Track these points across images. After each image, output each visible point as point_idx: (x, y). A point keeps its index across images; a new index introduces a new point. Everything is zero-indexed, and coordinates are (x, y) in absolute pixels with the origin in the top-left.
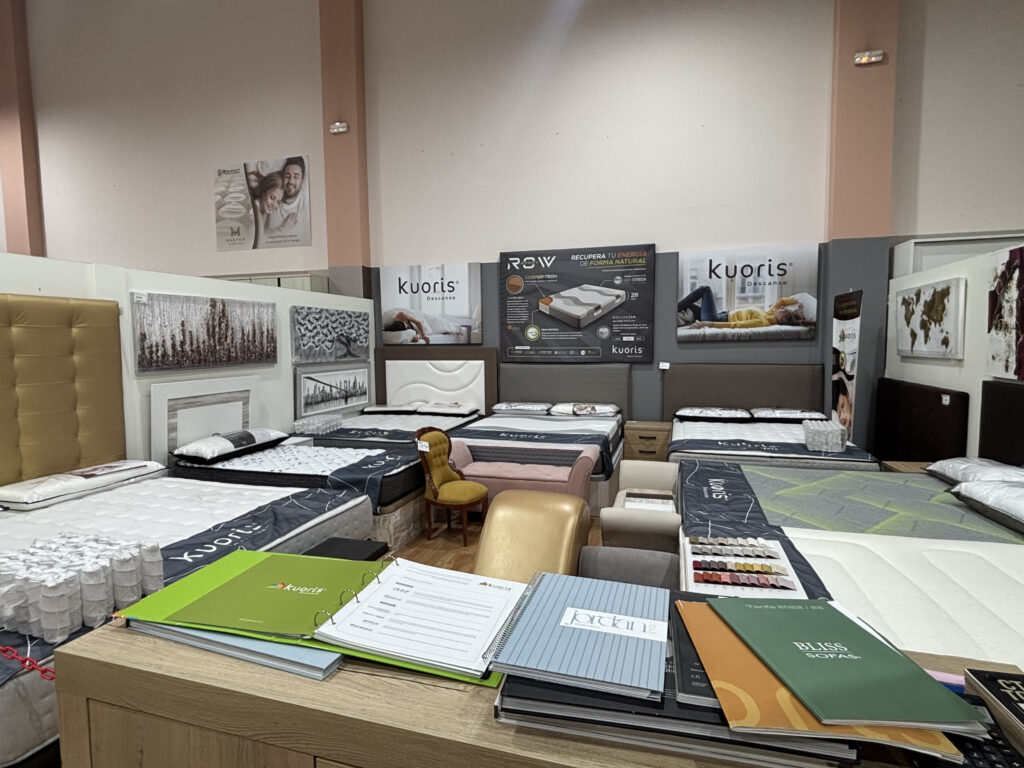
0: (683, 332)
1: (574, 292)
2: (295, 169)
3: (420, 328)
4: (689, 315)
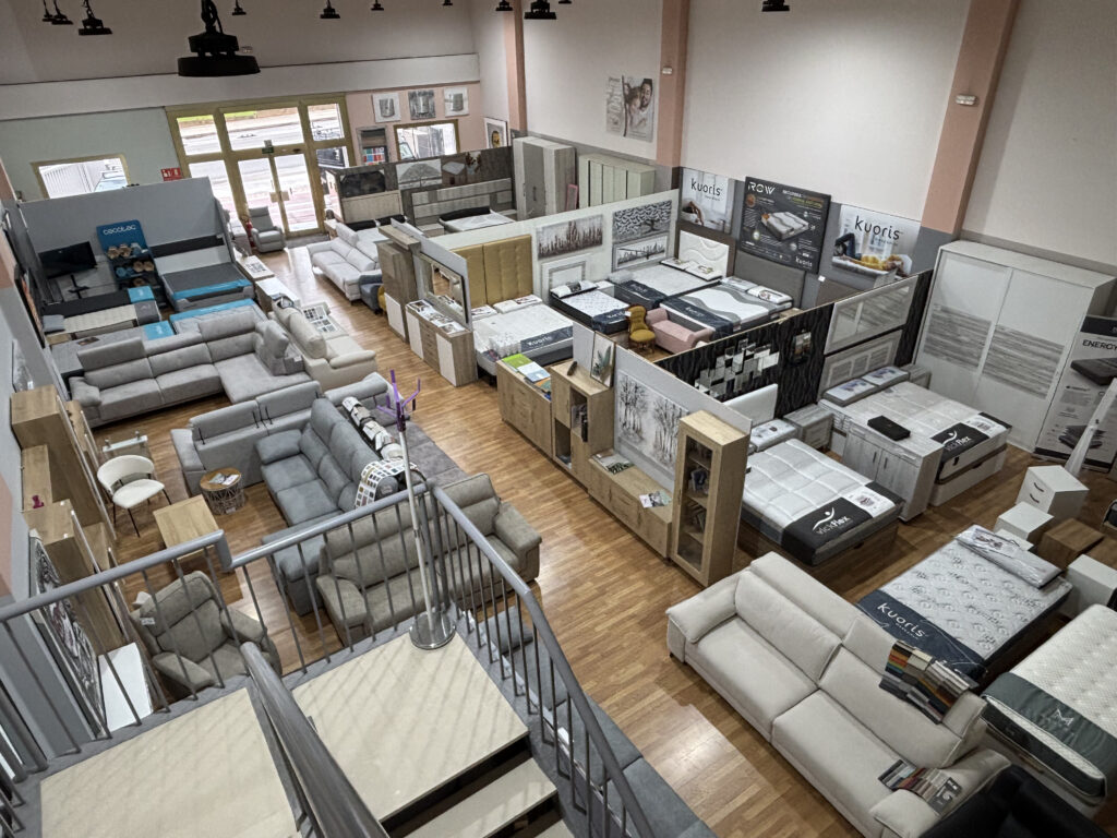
0: (836, 260)
1: (781, 215)
2: (648, 88)
3: (700, 215)
4: (841, 249)
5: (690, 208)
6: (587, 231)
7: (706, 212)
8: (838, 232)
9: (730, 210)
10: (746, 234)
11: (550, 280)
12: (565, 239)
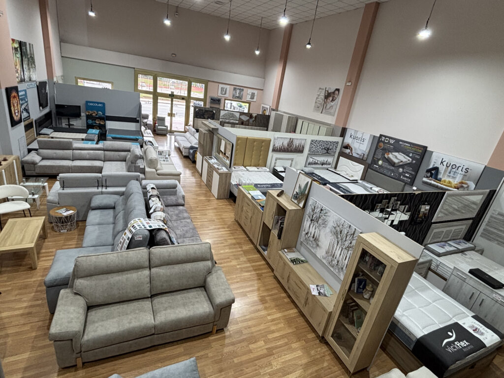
0: (425, 179)
1: (396, 154)
2: (337, 92)
3: (351, 150)
4: (429, 174)
5: (347, 147)
6: (297, 145)
7: (355, 149)
8: (429, 165)
9: (368, 149)
10: (375, 161)
11: (275, 163)
12: (286, 146)
